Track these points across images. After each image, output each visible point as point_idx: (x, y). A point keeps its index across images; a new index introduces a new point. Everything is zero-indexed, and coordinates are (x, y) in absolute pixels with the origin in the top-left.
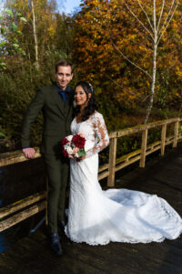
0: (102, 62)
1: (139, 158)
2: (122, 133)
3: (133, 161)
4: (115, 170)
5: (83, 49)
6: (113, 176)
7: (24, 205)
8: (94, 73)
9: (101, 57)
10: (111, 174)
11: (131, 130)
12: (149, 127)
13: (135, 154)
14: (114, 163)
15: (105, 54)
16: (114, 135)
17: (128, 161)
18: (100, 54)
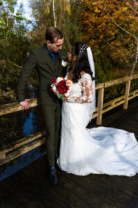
0: (100, 30)
1: (123, 102)
2: (109, 84)
3: (118, 105)
4: (103, 112)
5: (87, 21)
6: (101, 117)
7: (27, 142)
8: (95, 39)
9: (100, 26)
10: (99, 115)
11: (116, 82)
12: (131, 78)
13: (120, 99)
14: (102, 107)
15: (104, 24)
16: (101, 86)
17: (114, 104)
18: (99, 24)
